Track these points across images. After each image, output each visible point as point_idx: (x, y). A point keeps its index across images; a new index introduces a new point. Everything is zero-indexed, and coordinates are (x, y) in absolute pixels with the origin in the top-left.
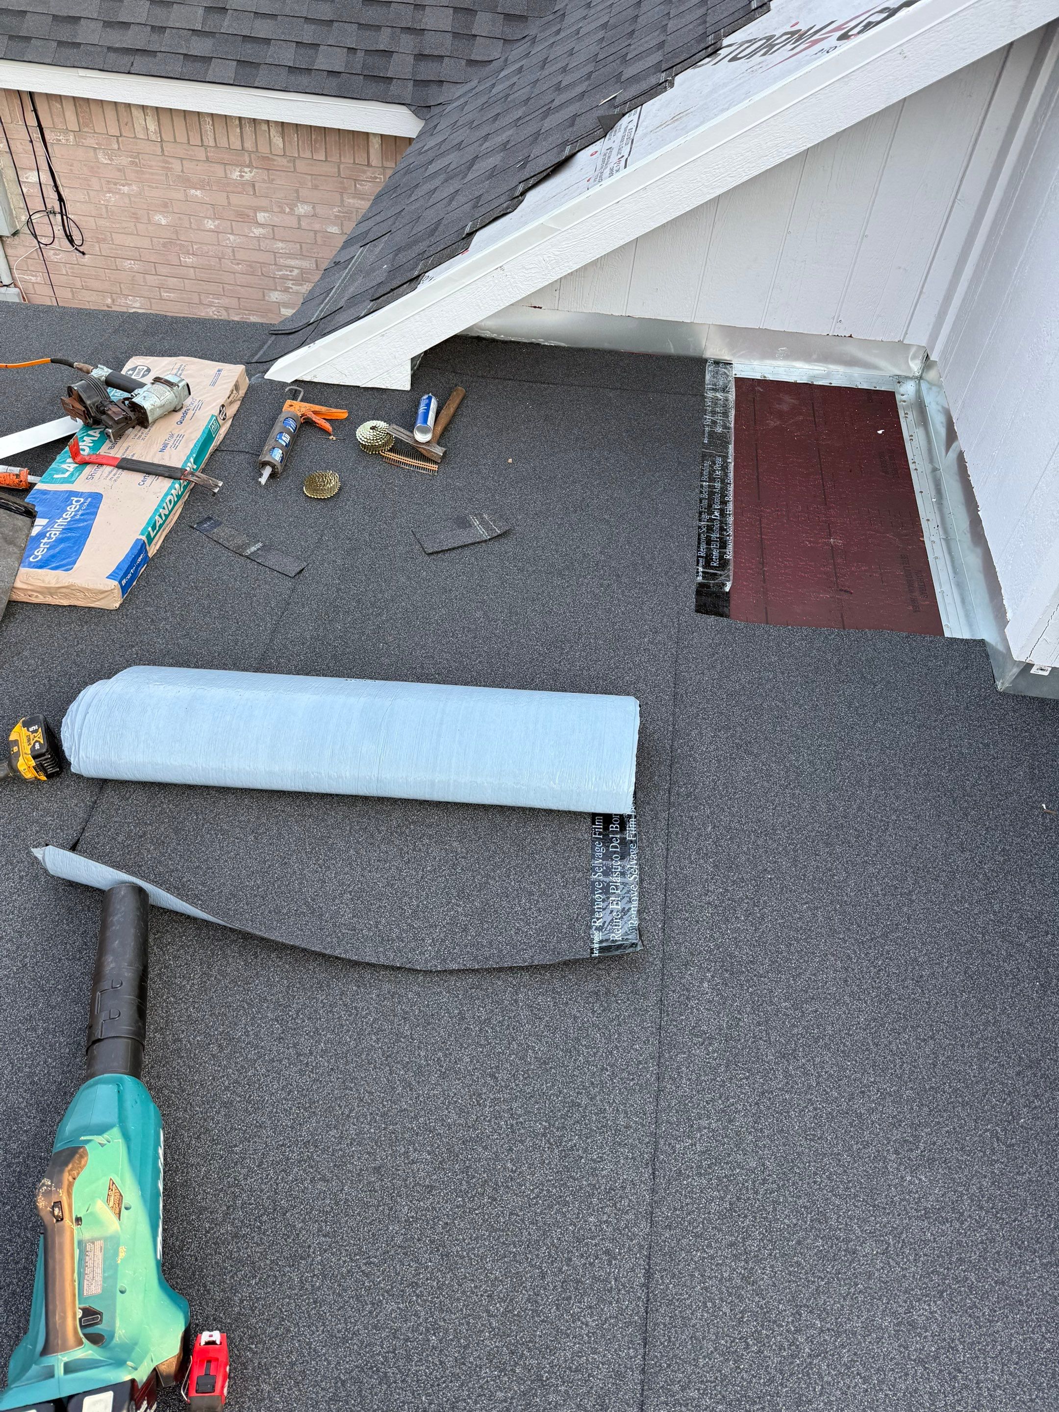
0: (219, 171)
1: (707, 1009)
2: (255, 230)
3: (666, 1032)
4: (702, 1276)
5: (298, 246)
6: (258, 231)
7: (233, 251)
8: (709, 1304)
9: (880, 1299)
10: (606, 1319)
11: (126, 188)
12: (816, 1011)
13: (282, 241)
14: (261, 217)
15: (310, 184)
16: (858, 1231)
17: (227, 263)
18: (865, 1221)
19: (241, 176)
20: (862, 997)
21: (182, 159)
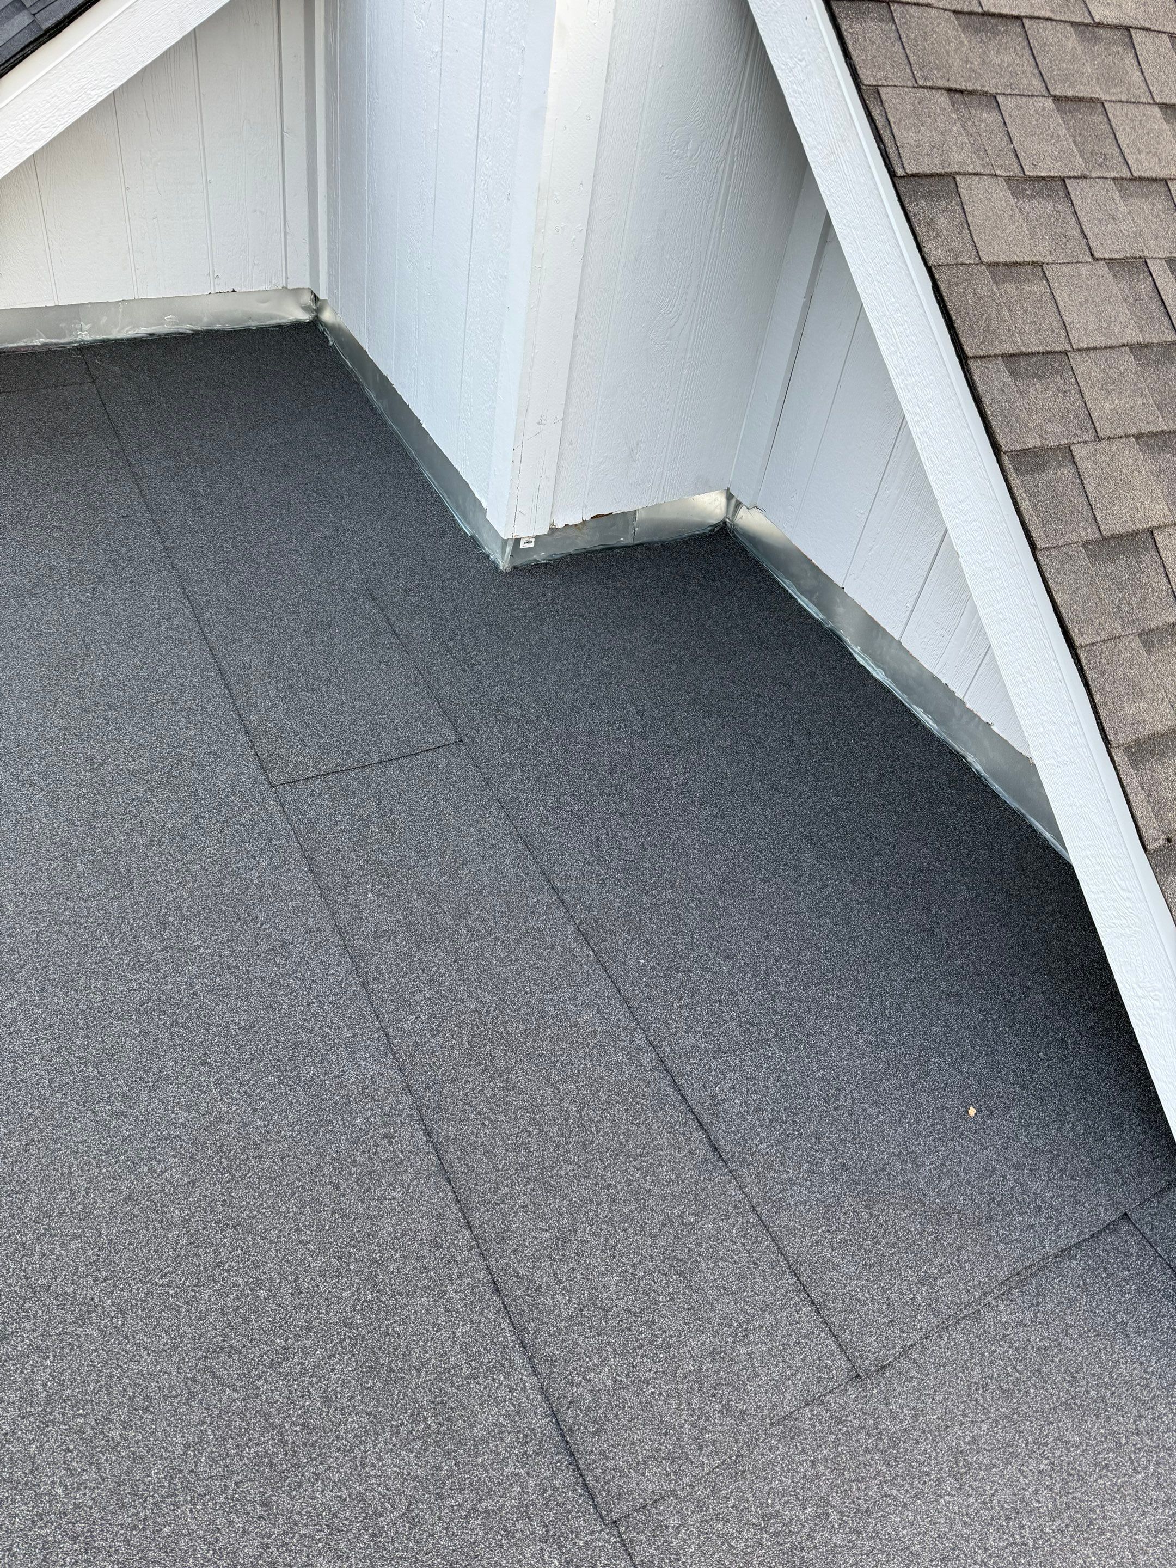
1: (380, 913)
3: (353, 947)
4: (471, 1106)
8: (487, 1123)
9: (609, 1044)
10: (409, 1186)
12: (470, 873)
16: (574, 1009)
18: (575, 998)
20: (501, 846)
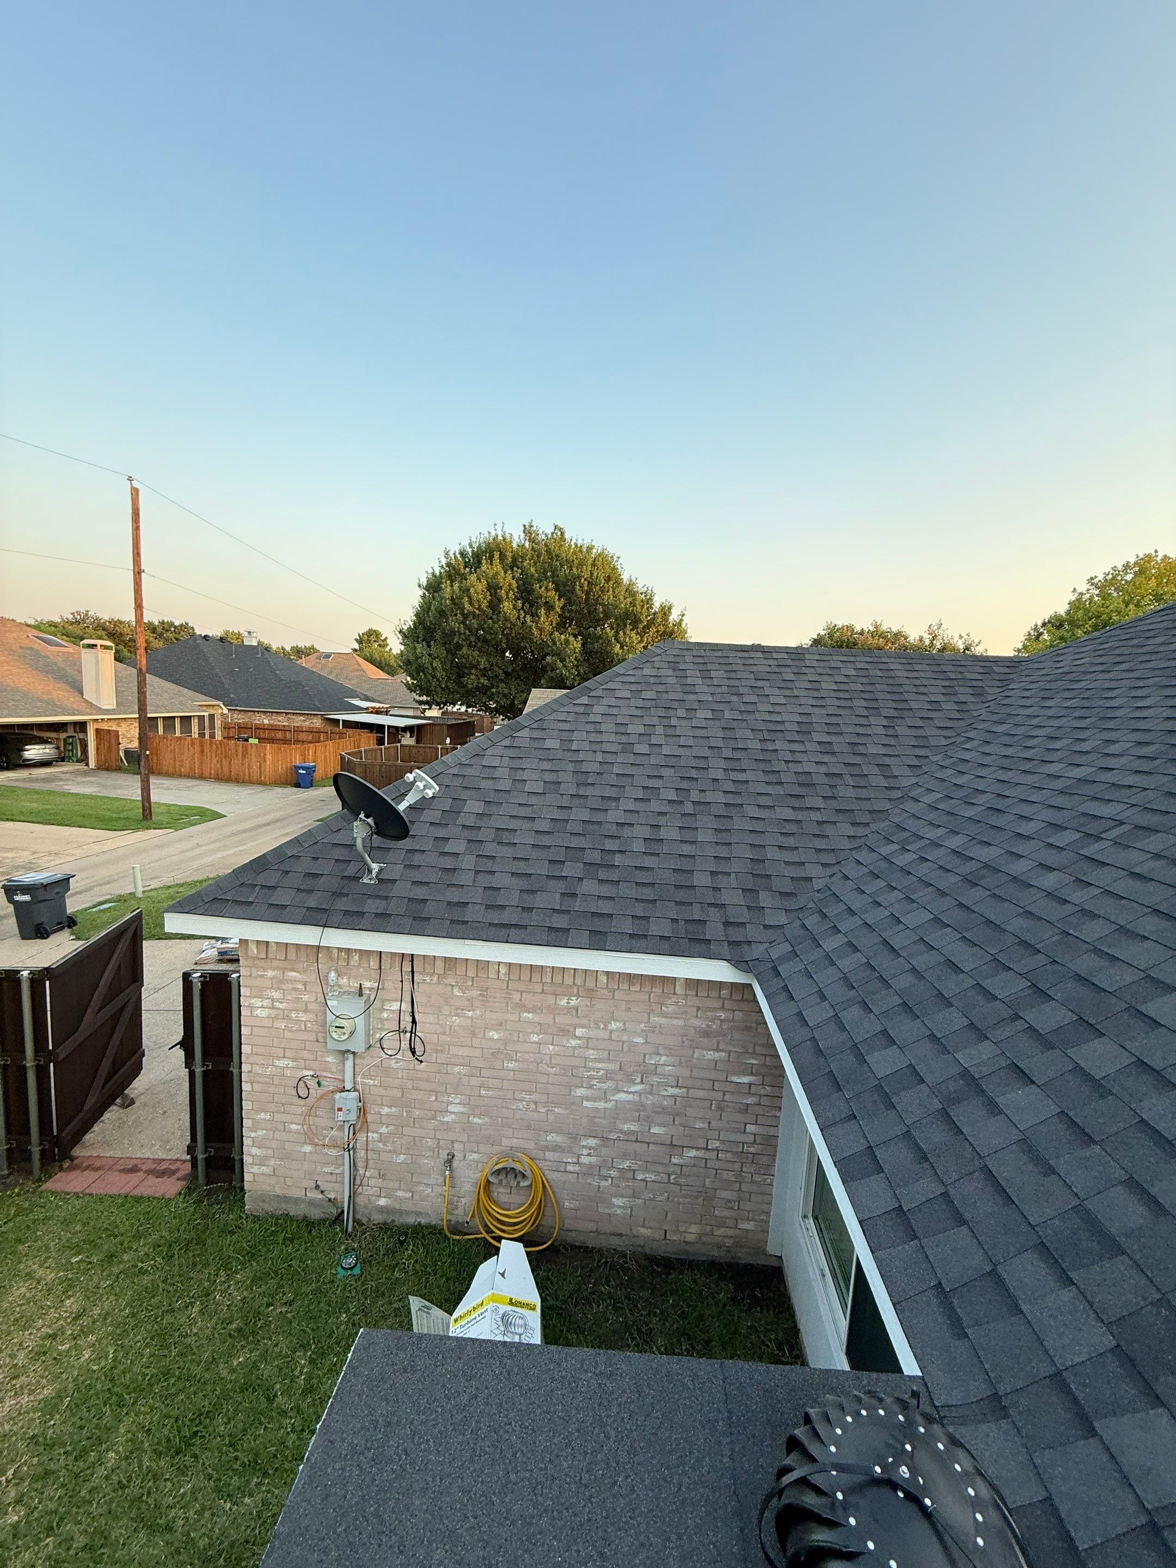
0: (551, 1000)
2: (572, 1042)
5: (607, 1053)
6: (574, 1043)
7: (551, 1058)
11: (471, 1012)
13: (593, 1049)
14: (579, 1032)
15: (624, 1008)
17: (543, 1068)
19: (568, 1003)
21: (522, 992)
